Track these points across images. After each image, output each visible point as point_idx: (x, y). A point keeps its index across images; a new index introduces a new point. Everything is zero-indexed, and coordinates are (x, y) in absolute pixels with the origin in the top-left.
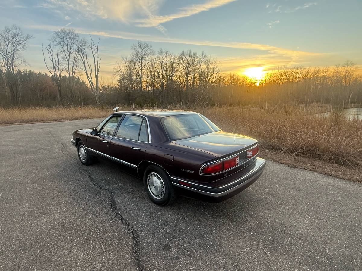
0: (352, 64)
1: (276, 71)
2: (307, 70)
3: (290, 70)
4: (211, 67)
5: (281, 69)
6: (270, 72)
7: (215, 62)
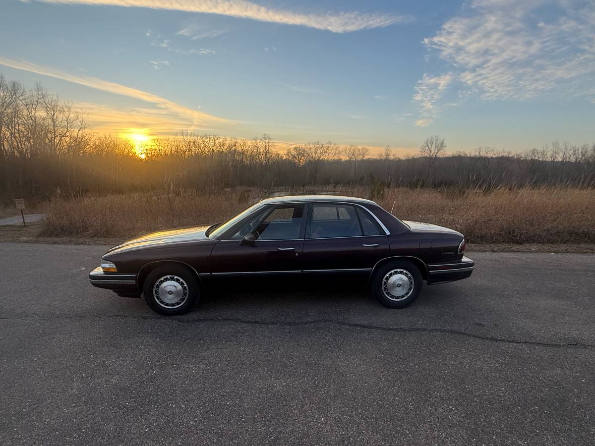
0: (269, 139)
1: (180, 138)
2: (221, 140)
3: (199, 137)
4: (60, 117)
5: (187, 136)
6: (171, 138)
7: (69, 108)
